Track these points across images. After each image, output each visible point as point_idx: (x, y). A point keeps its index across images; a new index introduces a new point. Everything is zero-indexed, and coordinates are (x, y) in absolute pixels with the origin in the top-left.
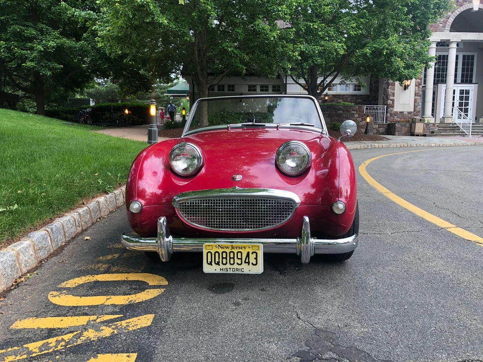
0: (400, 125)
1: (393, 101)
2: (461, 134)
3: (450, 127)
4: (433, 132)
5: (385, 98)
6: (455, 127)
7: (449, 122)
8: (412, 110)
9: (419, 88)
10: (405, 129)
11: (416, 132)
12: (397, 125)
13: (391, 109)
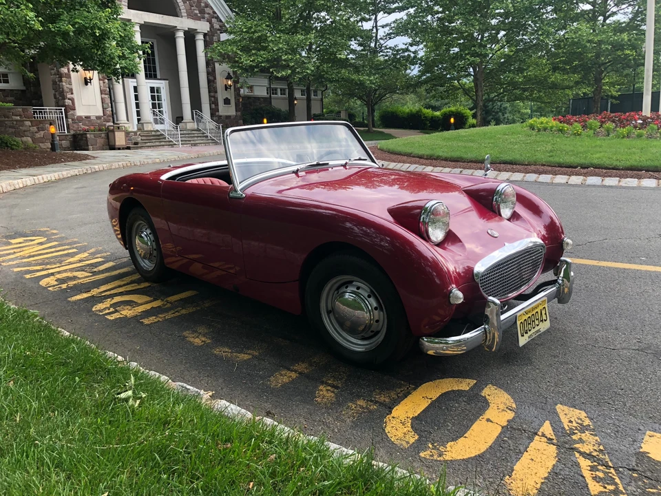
0: (92, 136)
1: (72, 100)
2: (168, 144)
3: (154, 136)
4: (136, 143)
5: (57, 96)
6: (158, 136)
7: (149, 129)
8: (102, 115)
9: (104, 83)
10: (100, 141)
11: (117, 144)
12: (88, 136)
13: (71, 112)
